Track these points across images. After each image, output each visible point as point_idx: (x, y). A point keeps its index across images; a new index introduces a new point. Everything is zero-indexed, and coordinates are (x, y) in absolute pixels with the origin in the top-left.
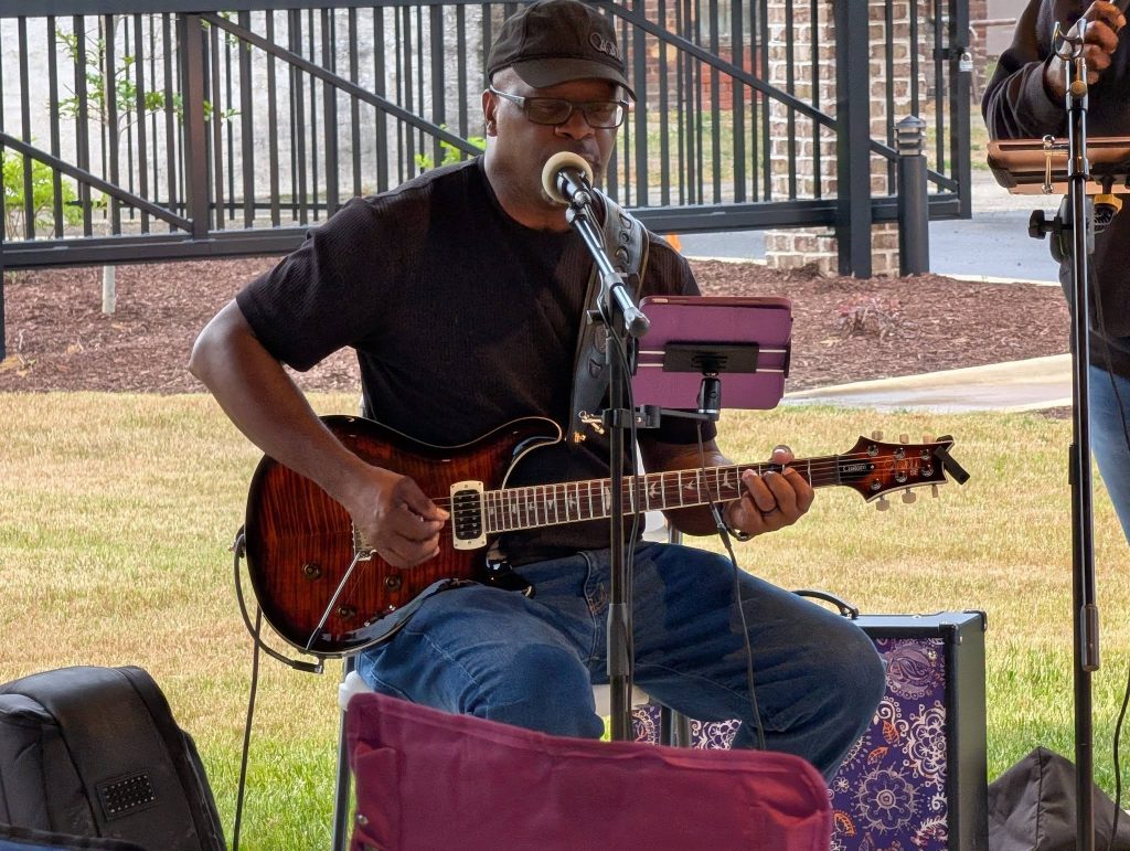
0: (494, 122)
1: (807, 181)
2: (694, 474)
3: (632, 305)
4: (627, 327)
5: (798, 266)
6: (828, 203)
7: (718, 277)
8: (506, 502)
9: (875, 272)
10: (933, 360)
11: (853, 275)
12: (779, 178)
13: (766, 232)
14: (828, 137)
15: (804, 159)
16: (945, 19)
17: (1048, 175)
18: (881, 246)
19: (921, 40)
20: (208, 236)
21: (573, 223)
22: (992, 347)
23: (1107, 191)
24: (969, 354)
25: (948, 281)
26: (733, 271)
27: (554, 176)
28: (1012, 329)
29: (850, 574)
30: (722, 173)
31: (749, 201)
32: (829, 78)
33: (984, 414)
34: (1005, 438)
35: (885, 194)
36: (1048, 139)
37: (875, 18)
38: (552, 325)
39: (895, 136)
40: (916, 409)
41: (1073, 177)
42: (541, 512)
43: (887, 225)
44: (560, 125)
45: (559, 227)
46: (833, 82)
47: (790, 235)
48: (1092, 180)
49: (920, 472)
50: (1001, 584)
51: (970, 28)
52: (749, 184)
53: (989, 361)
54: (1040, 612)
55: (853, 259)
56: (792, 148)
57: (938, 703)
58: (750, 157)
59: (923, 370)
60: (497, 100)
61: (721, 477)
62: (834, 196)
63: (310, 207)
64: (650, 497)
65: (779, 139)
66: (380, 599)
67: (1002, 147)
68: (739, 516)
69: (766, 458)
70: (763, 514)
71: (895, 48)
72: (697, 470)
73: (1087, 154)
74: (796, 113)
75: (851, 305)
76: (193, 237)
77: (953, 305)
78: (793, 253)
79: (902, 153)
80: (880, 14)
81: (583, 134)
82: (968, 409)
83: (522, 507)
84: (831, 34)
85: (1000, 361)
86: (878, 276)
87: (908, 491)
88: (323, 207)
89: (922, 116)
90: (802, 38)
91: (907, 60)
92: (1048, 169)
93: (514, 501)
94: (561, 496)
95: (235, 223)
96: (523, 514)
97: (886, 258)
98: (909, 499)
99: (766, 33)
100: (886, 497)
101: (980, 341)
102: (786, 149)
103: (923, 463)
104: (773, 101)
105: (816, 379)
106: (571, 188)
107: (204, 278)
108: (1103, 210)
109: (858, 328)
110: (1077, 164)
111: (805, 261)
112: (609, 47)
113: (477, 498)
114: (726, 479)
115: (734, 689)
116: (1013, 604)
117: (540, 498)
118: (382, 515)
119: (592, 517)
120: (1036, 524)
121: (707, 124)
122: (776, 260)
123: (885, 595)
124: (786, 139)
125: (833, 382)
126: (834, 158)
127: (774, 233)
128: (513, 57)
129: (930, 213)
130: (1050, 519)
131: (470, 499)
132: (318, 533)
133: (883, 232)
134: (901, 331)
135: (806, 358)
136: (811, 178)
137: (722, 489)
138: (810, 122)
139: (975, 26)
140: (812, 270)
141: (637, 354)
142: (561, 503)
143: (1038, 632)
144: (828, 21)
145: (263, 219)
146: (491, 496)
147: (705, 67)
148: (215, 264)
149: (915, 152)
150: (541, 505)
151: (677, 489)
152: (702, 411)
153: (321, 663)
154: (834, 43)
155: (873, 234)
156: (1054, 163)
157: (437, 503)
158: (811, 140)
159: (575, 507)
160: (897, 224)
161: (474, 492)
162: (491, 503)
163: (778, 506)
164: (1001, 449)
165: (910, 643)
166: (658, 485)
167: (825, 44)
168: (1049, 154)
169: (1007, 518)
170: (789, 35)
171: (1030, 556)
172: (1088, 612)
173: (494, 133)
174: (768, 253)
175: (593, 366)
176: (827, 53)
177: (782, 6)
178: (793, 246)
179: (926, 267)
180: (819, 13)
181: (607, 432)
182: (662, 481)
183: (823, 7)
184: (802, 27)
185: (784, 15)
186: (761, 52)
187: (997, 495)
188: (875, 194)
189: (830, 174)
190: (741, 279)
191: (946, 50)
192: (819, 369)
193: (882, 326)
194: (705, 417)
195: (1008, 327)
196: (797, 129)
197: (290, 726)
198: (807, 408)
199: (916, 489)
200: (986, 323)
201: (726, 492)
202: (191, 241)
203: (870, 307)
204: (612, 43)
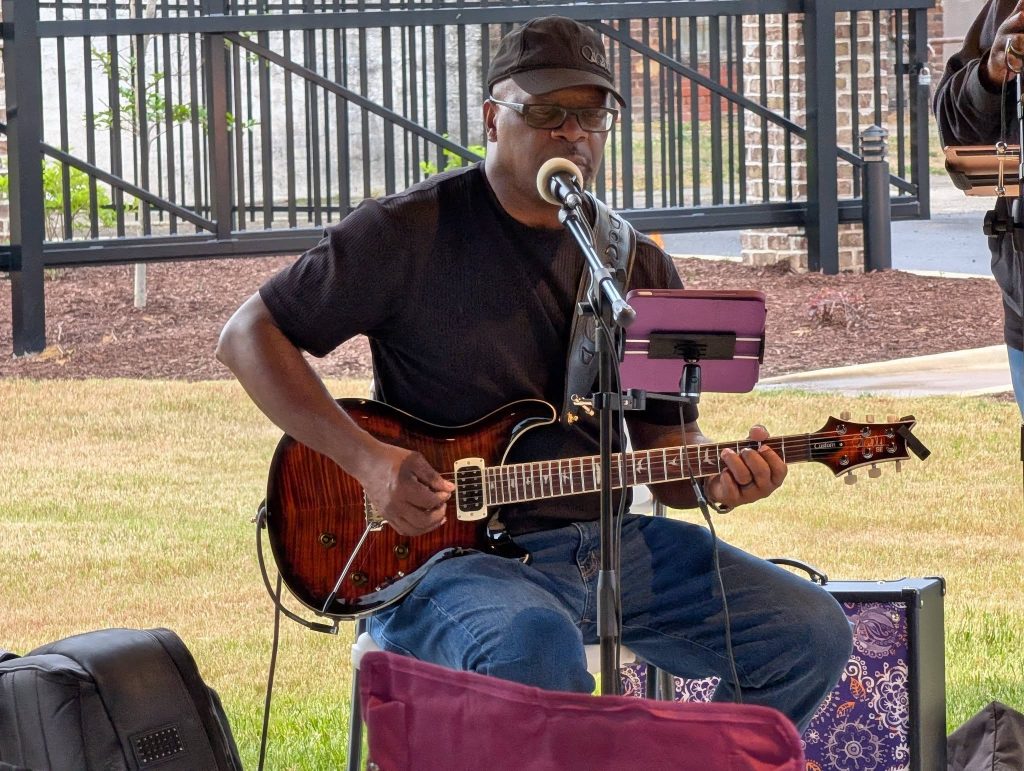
0: (495, 129)
1: (779, 185)
3: (619, 297)
4: (615, 318)
5: (771, 263)
6: (798, 205)
7: (698, 273)
8: (505, 477)
9: (842, 268)
10: (895, 349)
11: (821, 272)
12: (754, 183)
13: (742, 232)
14: (798, 145)
15: (776, 165)
16: (906, 37)
17: (1001, 178)
18: (847, 244)
19: (883, 56)
20: (231, 236)
21: (565, 223)
22: (950, 337)
24: (928, 343)
25: (909, 276)
26: (711, 267)
27: (547, 182)
28: (968, 320)
29: (820, 544)
30: (701, 178)
31: (726, 204)
32: (799, 91)
33: (942, 398)
34: (962, 419)
35: (850, 197)
37: (841, 36)
39: (860, 143)
40: (880, 394)
42: (537, 486)
43: (853, 226)
44: (556, 129)
45: (554, 226)
46: (803, 95)
47: (764, 234)
49: (884, 448)
50: (958, 553)
51: (929, 45)
52: (726, 187)
53: (947, 350)
54: (994, 578)
55: (822, 256)
56: (766, 155)
57: (901, 661)
58: (727, 164)
59: (886, 358)
60: (497, 109)
61: (703, 454)
62: (804, 199)
63: (324, 209)
64: (637, 473)
65: (753, 146)
66: (390, 566)
67: (958, 153)
68: (719, 490)
69: (744, 437)
70: (740, 487)
71: (859, 64)
74: (769, 123)
75: (820, 298)
76: (217, 237)
77: (913, 298)
78: (767, 251)
79: (866, 159)
80: (846, 32)
81: (576, 138)
82: (927, 393)
83: (520, 481)
84: (801, 51)
85: (956, 349)
86: (844, 272)
87: (874, 467)
88: (336, 210)
89: (884, 126)
90: (774, 54)
91: (871, 74)
92: (1001, 173)
93: (512, 476)
94: (555, 471)
95: (255, 224)
96: (521, 488)
97: (851, 255)
98: (875, 473)
99: (741, 50)
100: (854, 472)
101: (938, 331)
102: (760, 156)
103: (888, 441)
104: (748, 113)
105: (788, 366)
106: (564, 191)
107: (227, 275)
109: (827, 319)
111: (777, 259)
112: (599, 59)
113: (479, 473)
114: (707, 456)
115: (714, 648)
116: (969, 571)
117: (536, 473)
118: (394, 486)
120: (990, 498)
121: (687, 133)
122: (751, 258)
124: (760, 146)
125: (803, 369)
126: (804, 164)
127: (749, 232)
128: (512, 69)
129: (893, 214)
130: (1003, 493)
131: (472, 474)
132: (333, 507)
133: (849, 232)
134: (866, 322)
135: (779, 347)
136: (783, 183)
137: (704, 465)
138: (782, 131)
139: (932, 44)
140: (784, 267)
141: (624, 343)
142: (556, 478)
143: (993, 596)
144: (798, 39)
145: (280, 220)
146: (491, 471)
147: (686, 81)
148: (237, 262)
149: (879, 158)
150: (537, 480)
151: (661, 459)
152: (684, 394)
153: (336, 625)
154: (803, 60)
155: (840, 233)
156: (1007, 167)
158: (783, 148)
159: (568, 481)
160: (861, 224)
161: (476, 468)
162: (492, 478)
163: (753, 480)
164: (958, 429)
165: (875, 607)
166: (645, 461)
167: (795, 60)
168: (1001, 159)
169: (963, 493)
170: (762, 52)
171: (985, 527)
173: (494, 138)
174: (743, 251)
175: (585, 353)
176: (797, 68)
177: (757, 25)
178: (766, 244)
179: (889, 265)
180: (790, 32)
181: (597, 413)
182: (648, 458)
183: (793, 26)
184: (774, 45)
185: (757, 34)
186: (737, 67)
187: (954, 472)
188: (841, 197)
189: (800, 179)
190: (719, 274)
191: (906, 66)
192: (791, 357)
193: (848, 317)
194: (687, 400)
195: (964, 318)
196: (770, 138)
197: (307, 683)
198: (780, 392)
199: (881, 465)
200: (944, 315)
201: (707, 468)
202: (215, 241)
203: (838, 301)
204: (602, 56)
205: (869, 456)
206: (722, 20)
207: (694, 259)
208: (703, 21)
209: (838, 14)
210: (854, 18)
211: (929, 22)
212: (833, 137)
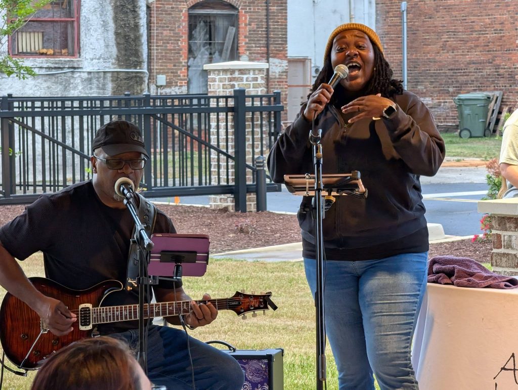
0: (96, 168)
1: (224, 178)
2: (173, 304)
3: (147, 238)
4: (145, 246)
5: (221, 208)
6: (231, 186)
7: (193, 211)
8: (100, 312)
9: (248, 210)
10: (268, 242)
11: (240, 212)
12: (214, 177)
13: (210, 196)
14: (231, 163)
15: (223, 170)
16: (273, 121)
17: (307, 188)
18: (250, 201)
19: (264, 129)
20: (10, 197)
21: (126, 205)
22: (289, 238)
23: (330, 194)
24: (280, 240)
25: (273, 214)
26: (198, 209)
27: (119, 187)
28: (296, 231)
29: (236, 324)
30: (194, 174)
31: (204, 185)
32: (232, 142)
33: (285, 262)
34: (293, 271)
35: (251, 183)
36: (307, 175)
37: (248, 121)
38: (119, 245)
39: (255, 163)
40: (262, 260)
41: (316, 190)
42: (114, 316)
43: (252, 194)
44: (120, 169)
45: (122, 207)
46: (233, 144)
47: (218, 197)
48: (324, 190)
49: (259, 306)
50: (291, 328)
51: (282, 124)
52: (204, 178)
53: (288, 243)
54: (304, 339)
55: (240, 205)
56: (219, 167)
57: (265, 384)
58: (204, 168)
59: (264, 246)
60: (96, 160)
61: (183, 305)
62: (233, 184)
64: (156, 312)
65: (214, 163)
66: (50, 348)
67: (290, 178)
68: (190, 320)
69: (200, 298)
70: (198, 320)
71: (255, 132)
72: (174, 302)
73: (322, 180)
74: (220, 154)
75: (239, 222)
76: (5, 197)
77: (275, 222)
78: (219, 203)
79: (258, 168)
80: (250, 120)
81: (129, 172)
82: (280, 260)
83: (106, 314)
84: (233, 127)
85: (291, 243)
86: (249, 212)
87: (254, 313)
88: (48, 186)
89: (264, 156)
90: (222, 128)
91: (259, 136)
92: (307, 186)
93: (103, 312)
94: (121, 310)
95: (19, 192)
96: (107, 317)
97: (251, 205)
98: (254, 315)
99: (210, 126)
100: (246, 315)
101: (284, 235)
102: (217, 167)
103: (260, 302)
104: (212, 150)
105: (227, 249)
106: (126, 191)
107: (10, 211)
108: (328, 202)
109: (242, 230)
110: (318, 184)
111: (223, 206)
112: (138, 138)
113: (89, 310)
114: (185, 306)
115: (187, 382)
116: (295, 336)
117: (113, 311)
118: (50, 315)
119: (133, 319)
120: (303, 304)
121: (189, 156)
122: (213, 206)
123: (249, 332)
124: (217, 163)
125: (232, 250)
126: (234, 170)
127: (213, 196)
128: (101, 144)
129: (267, 190)
130: (308, 302)
131: (86, 311)
132: (27, 323)
133: (250, 196)
134: (257, 232)
135: (223, 241)
136: (226, 177)
137: (183, 309)
138: (225, 157)
139: (284, 123)
140: (225, 210)
141: (150, 256)
142: (121, 313)
143: (304, 347)
144: (232, 122)
145: (31, 190)
146: (94, 310)
147: (189, 138)
148: (14, 206)
149: (262, 168)
150: (113, 314)
151: (166, 307)
152: (175, 278)
153: (26, 372)
154: (233, 130)
155: (247, 197)
156: (310, 184)
157: (73, 312)
158: (225, 164)
159: (127, 315)
160: (255, 193)
161: (88, 308)
162: (95, 313)
163: (204, 318)
164: (291, 275)
165: (255, 361)
166: (159, 307)
167: (230, 130)
168: (308, 180)
169: (293, 302)
170: (218, 127)
171: (301, 317)
172: (322, 357)
173: (96, 172)
174: (210, 203)
175: (135, 261)
176: (231, 134)
177: (216, 117)
178: (219, 200)
179: (265, 209)
180: (228, 120)
181: (138, 286)
182: (160, 306)
183: (230, 117)
184: (222, 124)
185: (216, 120)
186: (208, 132)
187: (289, 293)
188: (248, 183)
189: (232, 176)
190: (200, 212)
191: (273, 133)
192: (228, 245)
193: (250, 230)
194: (176, 280)
195: (294, 230)
196: (221, 160)
197: (25, 386)
198: (223, 259)
199: (257, 312)
200: (287, 229)
201: (185, 311)
202: (4, 198)
203: (246, 223)
204: (140, 137)
205: (252, 308)
206: (203, 114)
207: (191, 206)
208: (195, 115)
209: (247, 113)
210: (253, 115)
211: (282, 115)
212: (245, 160)
